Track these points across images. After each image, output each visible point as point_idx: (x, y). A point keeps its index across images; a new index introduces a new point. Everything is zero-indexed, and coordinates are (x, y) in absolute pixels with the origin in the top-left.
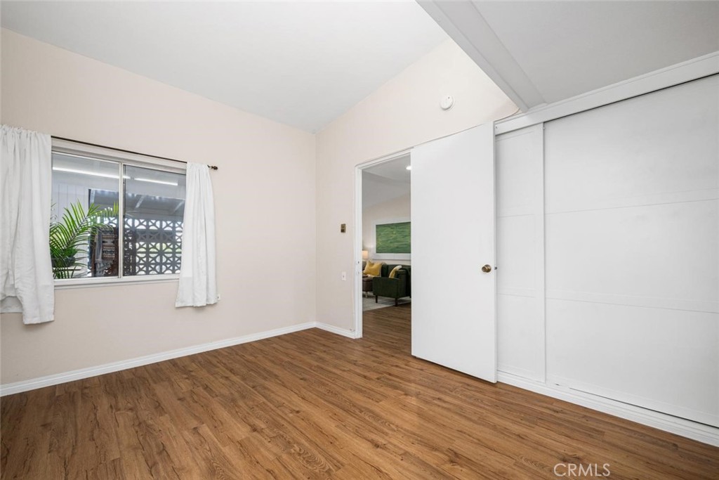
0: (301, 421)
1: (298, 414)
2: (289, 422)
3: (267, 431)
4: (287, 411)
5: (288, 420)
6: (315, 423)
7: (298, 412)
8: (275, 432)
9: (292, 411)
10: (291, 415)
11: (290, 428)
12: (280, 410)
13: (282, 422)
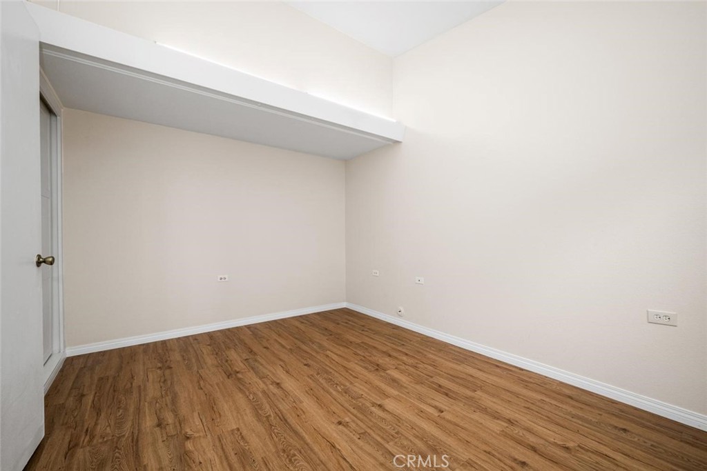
0: (336, 411)
1: (340, 420)
2: (349, 411)
3: (368, 404)
4: (353, 425)
5: (349, 414)
6: (322, 408)
7: (340, 423)
8: (360, 402)
9: (346, 425)
10: (347, 419)
11: (347, 405)
12: (361, 428)
13: (355, 412)
